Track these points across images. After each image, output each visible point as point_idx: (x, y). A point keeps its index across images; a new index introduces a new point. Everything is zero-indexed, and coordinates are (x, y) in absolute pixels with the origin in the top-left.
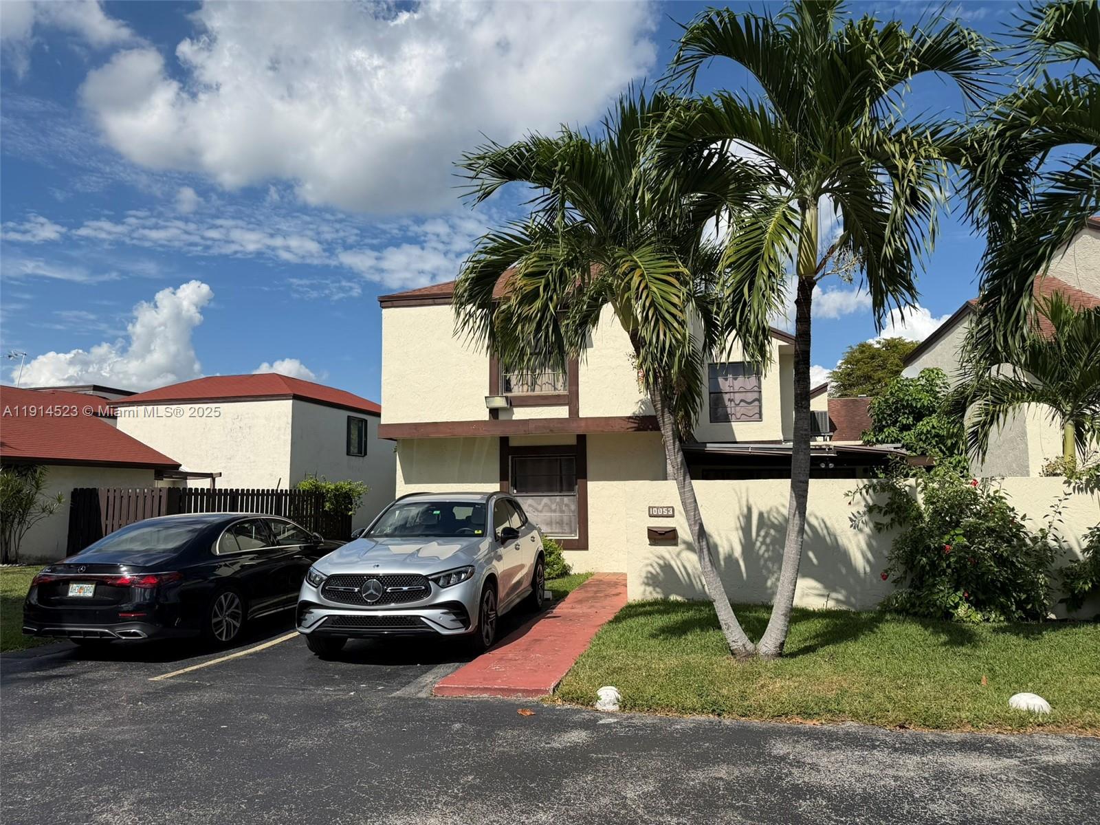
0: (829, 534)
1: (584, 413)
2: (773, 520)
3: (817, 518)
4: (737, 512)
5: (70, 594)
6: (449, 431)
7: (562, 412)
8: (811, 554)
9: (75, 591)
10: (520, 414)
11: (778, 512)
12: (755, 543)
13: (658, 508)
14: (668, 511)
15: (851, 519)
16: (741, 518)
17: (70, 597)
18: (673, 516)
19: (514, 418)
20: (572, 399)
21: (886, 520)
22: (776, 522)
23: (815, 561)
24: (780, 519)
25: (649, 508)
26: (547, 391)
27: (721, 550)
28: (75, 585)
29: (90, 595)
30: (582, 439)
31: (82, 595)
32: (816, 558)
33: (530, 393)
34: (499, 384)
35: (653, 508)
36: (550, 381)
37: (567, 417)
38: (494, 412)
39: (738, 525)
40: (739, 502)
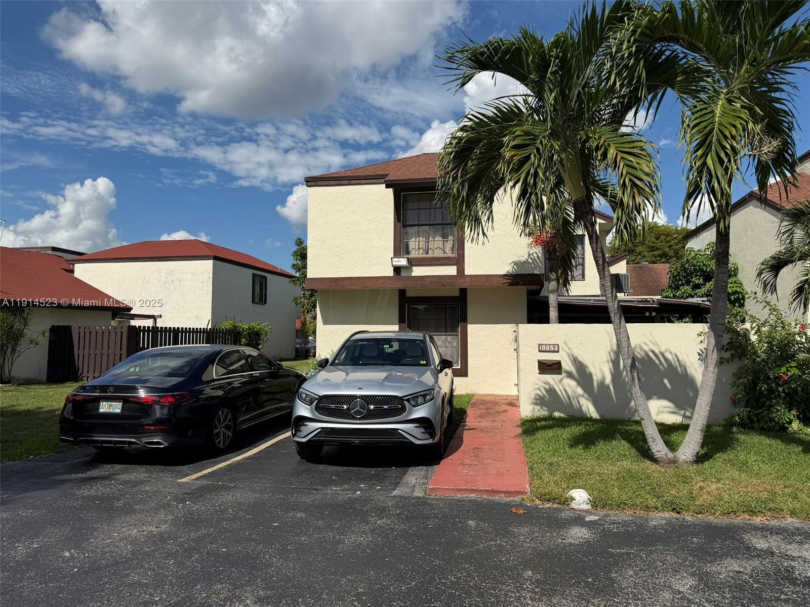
0: (680, 365)
1: (468, 271)
2: (637, 354)
3: (671, 353)
4: (609, 349)
5: (101, 410)
6: (361, 284)
7: (452, 270)
8: (666, 381)
9: (105, 407)
10: (418, 271)
11: (641, 348)
12: (622, 373)
13: (546, 345)
14: (554, 348)
15: (699, 354)
16: (612, 354)
17: (101, 413)
18: (558, 352)
19: (413, 274)
20: (459, 261)
21: (727, 355)
22: (639, 356)
23: (669, 386)
24: (643, 354)
25: (539, 345)
26: (438, 254)
27: (595, 378)
28: (105, 403)
29: (119, 411)
30: (463, 292)
31: (111, 411)
32: (670, 385)
33: (424, 256)
34: (400, 248)
35: (542, 345)
36: (439, 246)
37: (456, 274)
38: (397, 270)
39: (609, 358)
40: (611, 341)
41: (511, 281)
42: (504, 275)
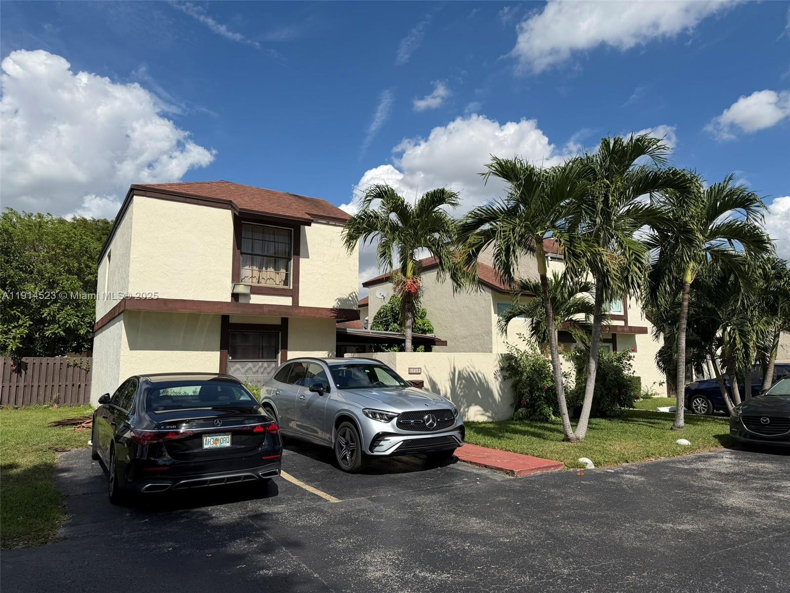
0: (485, 381)
1: (302, 303)
2: (464, 374)
3: (481, 373)
4: (449, 371)
5: (206, 447)
6: (196, 308)
7: (287, 301)
8: (479, 393)
9: (209, 443)
10: (256, 299)
11: (466, 370)
12: (456, 388)
13: (413, 368)
14: (419, 371)
15: (495, 375)
16: (451, 374)
18: (420, 374)
19: (251, 302)
20: (294, 294)
21: (507, 374)
22: (465, 375)
23: (480, 396)
24: (467, 374)
25: (409, 368)
27: (441, 392)
28: (208, 438)
29: (228, 445)
30: (285, 321)
31: (218, 445)
32: (481, 395)
34: (239, 275)
35: (411, 368)
37: (291, 305)
38: (235, 296)
39: (449, 378)
40: (450, 365)
41: (336, 315)
42: (332, 309)
